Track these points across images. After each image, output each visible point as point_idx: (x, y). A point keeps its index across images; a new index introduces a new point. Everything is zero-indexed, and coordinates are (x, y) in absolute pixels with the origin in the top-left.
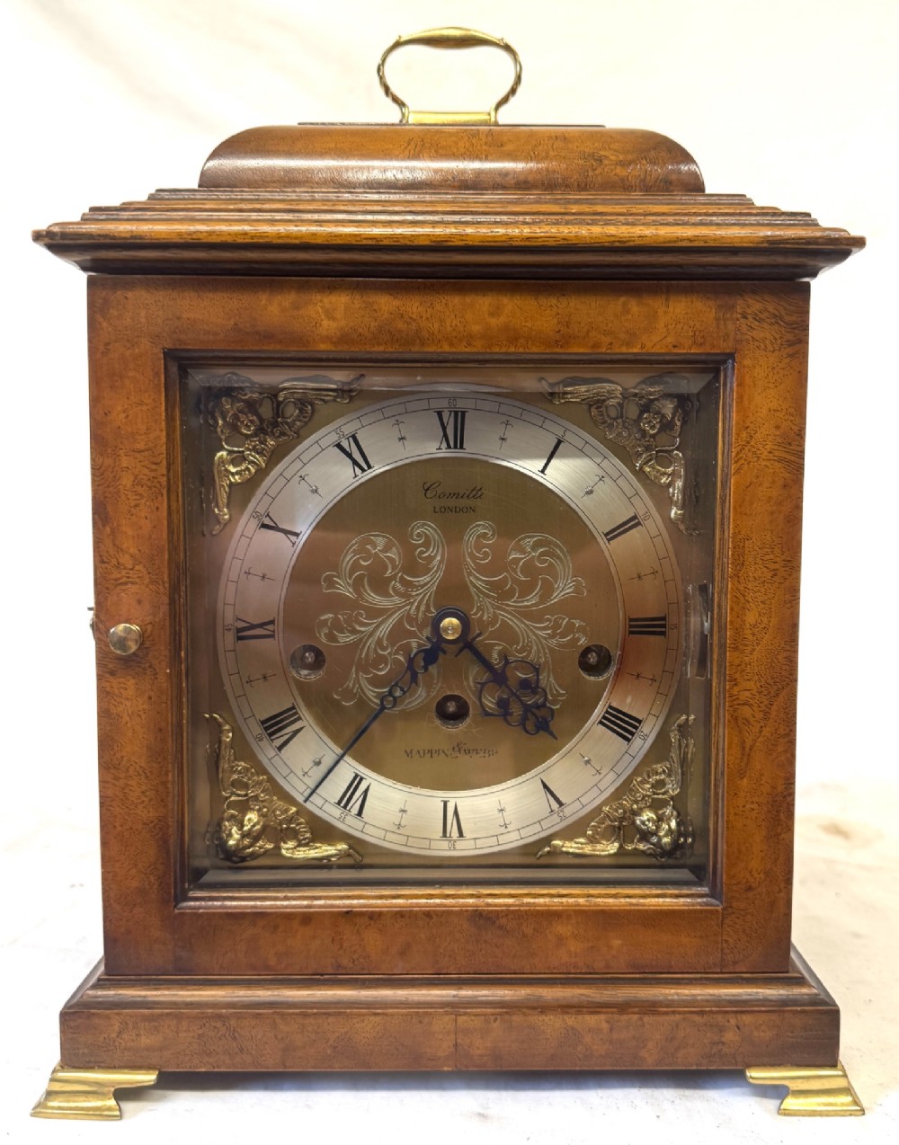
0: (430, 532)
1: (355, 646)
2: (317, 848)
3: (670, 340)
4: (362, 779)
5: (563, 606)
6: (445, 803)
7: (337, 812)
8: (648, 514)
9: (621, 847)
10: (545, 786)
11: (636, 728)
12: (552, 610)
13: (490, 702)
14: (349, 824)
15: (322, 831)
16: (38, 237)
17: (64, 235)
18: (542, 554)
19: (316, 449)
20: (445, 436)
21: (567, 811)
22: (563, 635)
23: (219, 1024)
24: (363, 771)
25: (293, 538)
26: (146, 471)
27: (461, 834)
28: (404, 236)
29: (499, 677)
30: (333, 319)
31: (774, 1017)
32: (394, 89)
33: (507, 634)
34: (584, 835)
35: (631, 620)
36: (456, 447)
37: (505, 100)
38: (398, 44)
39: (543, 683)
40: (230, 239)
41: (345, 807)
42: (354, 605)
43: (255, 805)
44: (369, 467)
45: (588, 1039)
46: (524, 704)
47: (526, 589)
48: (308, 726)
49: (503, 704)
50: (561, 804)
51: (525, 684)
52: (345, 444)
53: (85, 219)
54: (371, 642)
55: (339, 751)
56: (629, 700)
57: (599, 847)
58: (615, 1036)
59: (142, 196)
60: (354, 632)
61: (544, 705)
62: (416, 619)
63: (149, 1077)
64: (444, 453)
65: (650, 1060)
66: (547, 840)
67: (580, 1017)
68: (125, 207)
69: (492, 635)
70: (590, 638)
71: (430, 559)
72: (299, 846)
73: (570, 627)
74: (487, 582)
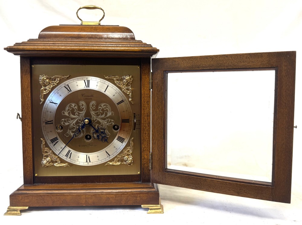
0: (83, 103)
1: (69, 125)
2: (62, 164)
4: (70, 151)
5: (110, 117)
6: (87, 155)
7: (65, 157)
8: (125, 100)
9: (121, 163)
10: (106, 152)
11: (124, 140)
12: (107, 118)
13: (95, 136)
14: (68, 160)
15: (62, 161)
16: (5, 49)
17: (10, 49)
18: (105, 107)
19: (61, 87)
20: (86, 85)
21: (111, 156)
22: (109, 123)
23: (40, 197)
24: (70, 149)
25: (56, 105)
27: (90, 161)
28: (73, 49)
29: (97, 131)
31: (146, 194)
32: (80, 17)
33: (99, 123)
34: (114, 161)
35: (122, 120)
36: (88, 87)
37: (101, 19)
38: (80, 9)
39: (106, 132)
40: (41, 49)
41: (67, 156)
42: (68, 117)
43: (49, 156)
44: (71, 91)
45: (111, 199)
46: (102, 136)
47: (102, 114)
48: (59, 141)
49: (98, 136)
50: (109, 155)
51: (102, 132)
52: (66, 86)
53: (14, 45)
54: (72, 125)
55: (65, 145)
56: (122, 135)
57: (117, 163)
58: (116, 199)
59: (26, 40)
60: (68, 122)
61: (106, 136)
62: (81, 120)
64: (86, 88)
65: (123, 203)
66: (106, 162)
67: (109, 195)
68: (23, 43)
69: (96, 123)
70: (115, 123)
71: (83, 108)
72: (58, 164)
73: (111, 121)
74: (94, 113)
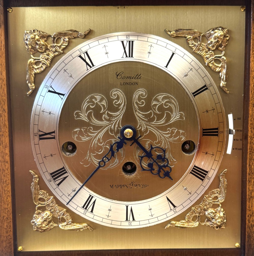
0: (119, 93)
1: (89, 142)
2: (75, 225)
4: (92, 197)
5: (177, 124)
6: (127, 207)
7: (83, 210)
8: (211, 84)
9: (200, 224)
10: (168, 199)
11: (206, 175)
12: (170, 126)
13: (145, 165)
14: (88, 216)
15: (76, 218)
18: (166, 102)
19: (70, 58)
20: (125, 52)
21: (177, 209)
22: (175, 136)
24: (93, 193)
25: (62, 96)
27: (134, 219)
29: (149, 155)
33: (152, 136)
34: (184, 219)
35: (203, 130)
36: (129, 57)
39: (167, 156)
41: (86, 209)
42: (88, 125)
43: (49, 208)
44: (93, 66)
46: (159, 166)
47: (159, 117)
48: (70, 175)
49: (150, 165)
50: (174, 206)
51: (159, 157)
52: (83, 56)
54: (95, 141)
55: (81, 184)
56: (203, 163)
57: (190, 224)
60: (88, 136)
61: (167, 166)
62: (114, 130)
64: (125, 59)
66: (169, 222)
69: (146, 137)
70: (186, 137)
71: (119, 105)
72: (67, 225)
73: (178, 133)
74: (143, 115)
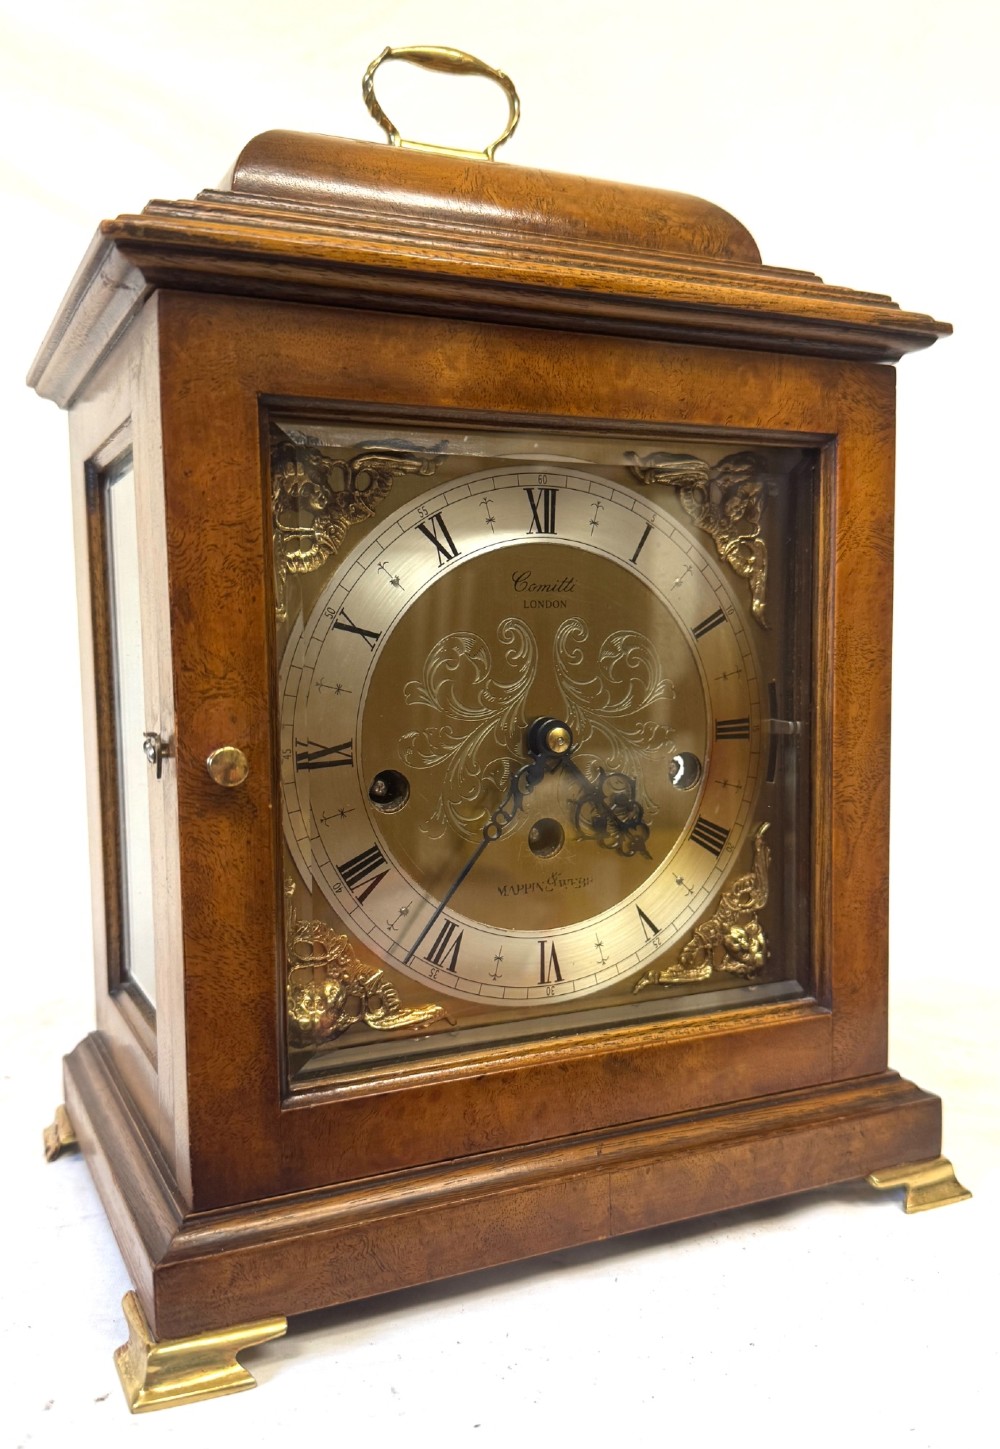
0: (520, 630)
1: (442, 767)
2: (408, 1014)
3: (783, 416)
4: (454, 926)
6: (542, 943)
7: (428, 969)
8: (732, 608)
9: (714, 969)
10: (641, 913)
11: (724, 840)
12: (643, 716)
14: (443, 983)
18: (633, 653)
19: (396, 531)
20: (536, 517)
21: (663, 937)
22: (654, 744)
23: (354, 1241)
24: (455, 917)
25: (372, 640)
26: (239, 551)
30: (455, 369)
31: (891, 1116)
34: (679, 961)
35: (719, 723)
36: (546, 532)
39: (638, 798)
41: (436, 961)
42: (441, 720)
43: (335, 972)
44: (456, 554)
45: (734, 1174)
46: (620, 822)
47: (618, 694)
48: (392, 867)
50: (656, 930)
51: (621, 801)
52: (428, 525)
53: (146, 213)
54: (460, 764)
55: (424, 893)
56: (718, 811)
57: (693, 972)
58: (758, 1164)
60: (441, 752)
61: (639, 821)
62: (507, 734)
63: (280, 1326)
64: (535, 538)
66: (644, 973)
67: (726, 1151)
70: (679, 744)
71: (521, 662)
72: (386, 1015)
73: (660, 735)
74: (579, 688)
